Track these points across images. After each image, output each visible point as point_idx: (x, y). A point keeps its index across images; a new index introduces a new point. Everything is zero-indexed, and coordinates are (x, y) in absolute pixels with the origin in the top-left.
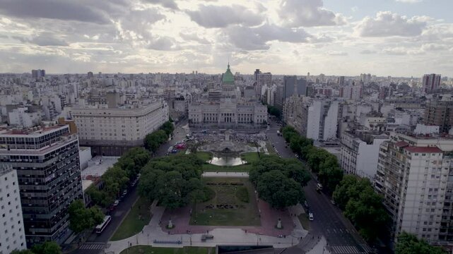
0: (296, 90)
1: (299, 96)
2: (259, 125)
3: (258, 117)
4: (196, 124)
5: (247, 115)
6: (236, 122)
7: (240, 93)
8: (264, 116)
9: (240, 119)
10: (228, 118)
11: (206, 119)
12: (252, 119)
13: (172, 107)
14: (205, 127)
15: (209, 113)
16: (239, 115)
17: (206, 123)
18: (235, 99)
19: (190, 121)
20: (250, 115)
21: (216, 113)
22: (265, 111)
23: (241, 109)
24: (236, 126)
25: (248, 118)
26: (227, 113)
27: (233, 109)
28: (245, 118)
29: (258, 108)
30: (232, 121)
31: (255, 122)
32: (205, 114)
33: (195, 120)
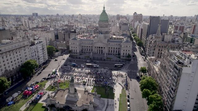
0: (159, 29)
1: (162, 34)
2: (125, 58)
3: (124, 50)
4: (75, 54)
5: (115, 49)
6: (105, 55)
7: (118, 28)
8: (129, 51)
9: (110, 51)
10: (100, 50)
11: (84, 50)
12: (120, 52)
13: (68, 38)
14: (80, 58)
15: (86, 46)
16: (109, 48)
17: (84, 53)
18: (108, 34)
19: (70, 52)
20: (118, 49)
21: (91, 46)
22: (130, 46)
23: (111, 43)
24: (105, 58)
25: (116, 51)
26: (98, 46)
27: (104, 43)
28: (114, 51)
29: (125, 43)
30: (103, 53)
31: (121, 55)
32: (83, 46)
33: (74, 51)
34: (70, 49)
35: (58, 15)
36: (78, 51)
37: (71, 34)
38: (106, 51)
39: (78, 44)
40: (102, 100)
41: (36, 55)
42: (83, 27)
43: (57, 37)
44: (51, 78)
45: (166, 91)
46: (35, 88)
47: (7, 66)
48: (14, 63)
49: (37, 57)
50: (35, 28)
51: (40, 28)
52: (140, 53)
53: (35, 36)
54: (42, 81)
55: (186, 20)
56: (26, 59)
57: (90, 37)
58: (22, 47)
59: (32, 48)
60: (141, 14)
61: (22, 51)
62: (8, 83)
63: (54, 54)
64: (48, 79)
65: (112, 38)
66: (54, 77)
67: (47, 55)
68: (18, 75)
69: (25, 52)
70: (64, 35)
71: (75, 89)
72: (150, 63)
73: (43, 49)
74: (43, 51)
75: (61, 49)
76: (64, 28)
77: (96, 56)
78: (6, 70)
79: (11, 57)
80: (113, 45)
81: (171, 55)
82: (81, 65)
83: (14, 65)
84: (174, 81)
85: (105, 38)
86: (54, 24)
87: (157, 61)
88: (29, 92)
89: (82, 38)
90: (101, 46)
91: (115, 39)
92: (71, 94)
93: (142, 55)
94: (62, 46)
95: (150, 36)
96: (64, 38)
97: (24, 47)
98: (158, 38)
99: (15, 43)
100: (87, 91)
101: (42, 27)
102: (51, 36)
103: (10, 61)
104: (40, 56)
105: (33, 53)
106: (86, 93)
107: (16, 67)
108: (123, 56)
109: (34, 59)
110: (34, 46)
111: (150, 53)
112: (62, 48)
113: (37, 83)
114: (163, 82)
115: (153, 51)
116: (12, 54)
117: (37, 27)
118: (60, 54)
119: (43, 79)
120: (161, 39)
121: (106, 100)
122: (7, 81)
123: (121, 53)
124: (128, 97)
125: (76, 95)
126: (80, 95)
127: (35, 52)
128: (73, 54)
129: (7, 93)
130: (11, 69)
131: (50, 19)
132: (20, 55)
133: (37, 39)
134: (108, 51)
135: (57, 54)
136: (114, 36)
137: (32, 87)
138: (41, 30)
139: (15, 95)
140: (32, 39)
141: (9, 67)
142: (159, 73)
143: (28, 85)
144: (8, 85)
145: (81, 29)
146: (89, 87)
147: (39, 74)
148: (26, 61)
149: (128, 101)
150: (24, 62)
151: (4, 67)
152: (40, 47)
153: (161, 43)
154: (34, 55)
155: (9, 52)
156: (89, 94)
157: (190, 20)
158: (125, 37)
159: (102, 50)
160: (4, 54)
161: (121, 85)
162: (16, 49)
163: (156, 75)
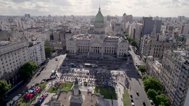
3: (120, 50)
4: (72, 55)
5: (111, 48)
6: (102, 55)
7: (111, 28)
8: (125, 50)
9: (107, 51)
10: (96, 50)
11: (81, 50)
12: (116, 52)
13: (64, 38)
14: (77, 58)
15: (82, 46)
16: (106, 48)
17: (80, 53)
18: (103, 34)
19: (67, 52)
20: (114, 48)
21: (88, 46)
22: (126, 46)
23: (107, 43)
24: (102, 58)
25: (113, 51)
26: (95, 46)
27: (100, 43)
28: (110, 51)
29: (121, 43)
30: (100, 53)
31: (118, 54)
32: (79, 46)
33: (71, 51)
34: (67, 49)
35: (50, 16)
36: (75, 52)
37: (66, 34)
38: (102, 51)
39: (75, 44)
40: (106, 101)
41: (34, 56)
42: (77, 27)
43: (52, 37)
44: (51, 80)
45: (172, 91)
46: (36, 90)
47: (6, 68)
48: (13, 64)
49: (35, 58)
50: (29, 29)
51: (35, 28)
52: (134, 52)
53: (33, 37)
54: (42, 83)
55: (171, 20)
56: (25, 60)
57: (86, 37)
58: (21, 48)
59: (30, 49)
60: (131, 15)
61: (21, 53)
62: (8, 86)
63: (51, 54)
64: (48, 80)
65: (107, 38)
66: (54, 78)
67: (45, 55)
68: (16, 77)
69: (24, 53)
70: (60, 35)
71: (79, 91)
72: (149, 63)
73: (41, 50)
74: (41, 52)
75: (57, 49)
76: (59, 29)
77: (93, 56)
78: (5, 73)
79: (10, 58)
80: (110, 45)
81: (176, 55)
82: (80, 65)
83: (13, 66)
84: (182, 81)
85: (101, 38)
86: (48, 25)
87: (154, 60)
88: (30, 95)
89: (78, 39)
90: (97, 46)
91: (110, 39)
92: (75, 96)
93: (136, 54)
94: (58, 46)
95: (145, 36)
96: (59, 38)
97: (23, 48)
98: (153, 37)
99: (14, 45)
100: (90, 92)
101: (36, 28)
102: (47, 37)
103: (9, 63)
104: (38, 57)
105: (32, 54)
106: (90, 94)
107: (15, 68)
108: (120, 56)
109: (33, 60)
110: (33, 47)
111: (146, 52)
112: (59, 48)
113: (37, 85)
114: (167, 82)
115: (149, 50)
116: (11, 56)
117: (32, 28)
118: (57, 54)
119: (43, 80)
120: (156, 39)
121: (110, 100)
122: (7, 84)
123: (118, 53)
124: (131, 96)
125: (80, 96)
126: (84, 97)
127: (33, 53)
128: (70, 55)
129: (6, 96)
130: (11, 71)
131: (42, 20)
132: (19, 56)
133: (35, 40)
134: (104, 51)
135: (54, 54)
136: (109, 37)
137: (33, 90)
138: (36, 31)
139: (16, 98)
140: (30, 40)
141: (8, 69)
142: (161, 73)
143: (28, 87)
144: (8, 88)
145: (76, 29)
146: (90, 87)
147: (38, 75)
148: (25, 62)
149: (132, 101)
150: (24, 64)
151: (3, 69)
152: (38, 47)
153: (156, 42)
154: (33, 56)
155: (8, 53)
156: (92, 95)
157: (174, 21)
158: (120, 37)
159: (98, 50)
160: (3, 56)
161: (122, 84)
162: (15, 50)
163: (157, 75)
